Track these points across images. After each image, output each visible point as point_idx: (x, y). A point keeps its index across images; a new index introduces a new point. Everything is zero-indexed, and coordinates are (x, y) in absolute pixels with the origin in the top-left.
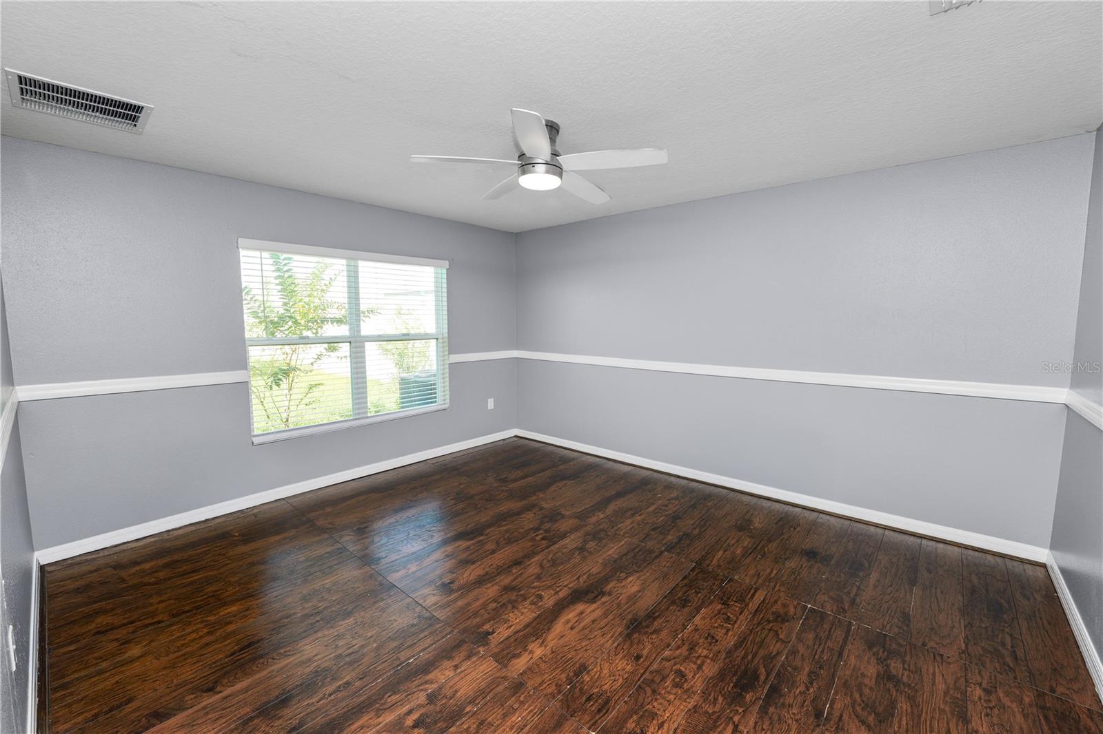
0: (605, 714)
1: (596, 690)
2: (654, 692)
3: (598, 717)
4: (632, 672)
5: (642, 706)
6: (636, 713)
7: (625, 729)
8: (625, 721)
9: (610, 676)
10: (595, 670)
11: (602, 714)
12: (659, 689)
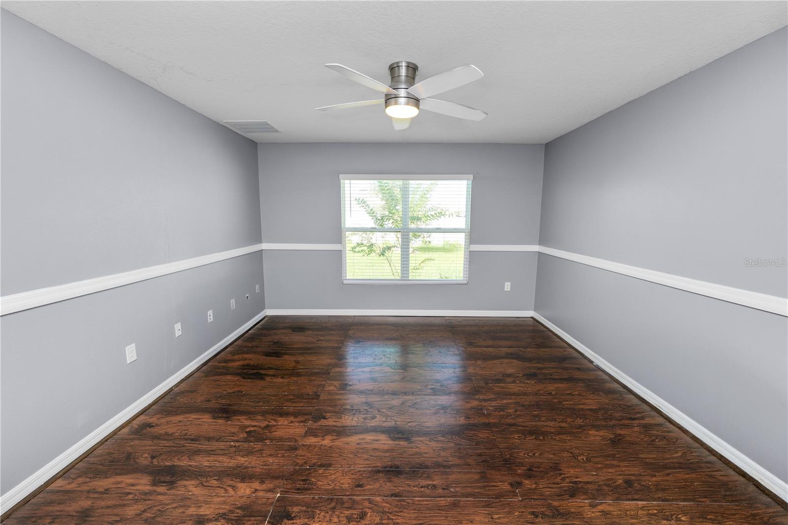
0: (297, 493)
1: (313, 480)
2: (334, 508)
3: (293, 491)
4: (343, 489)
5: (316, 508)
6: (308, 507)
7: (291, 508)
8: (297, 505)
9: (331, 480)
10: (331, 471)
11: (296, 492)
12: (338, 509)
